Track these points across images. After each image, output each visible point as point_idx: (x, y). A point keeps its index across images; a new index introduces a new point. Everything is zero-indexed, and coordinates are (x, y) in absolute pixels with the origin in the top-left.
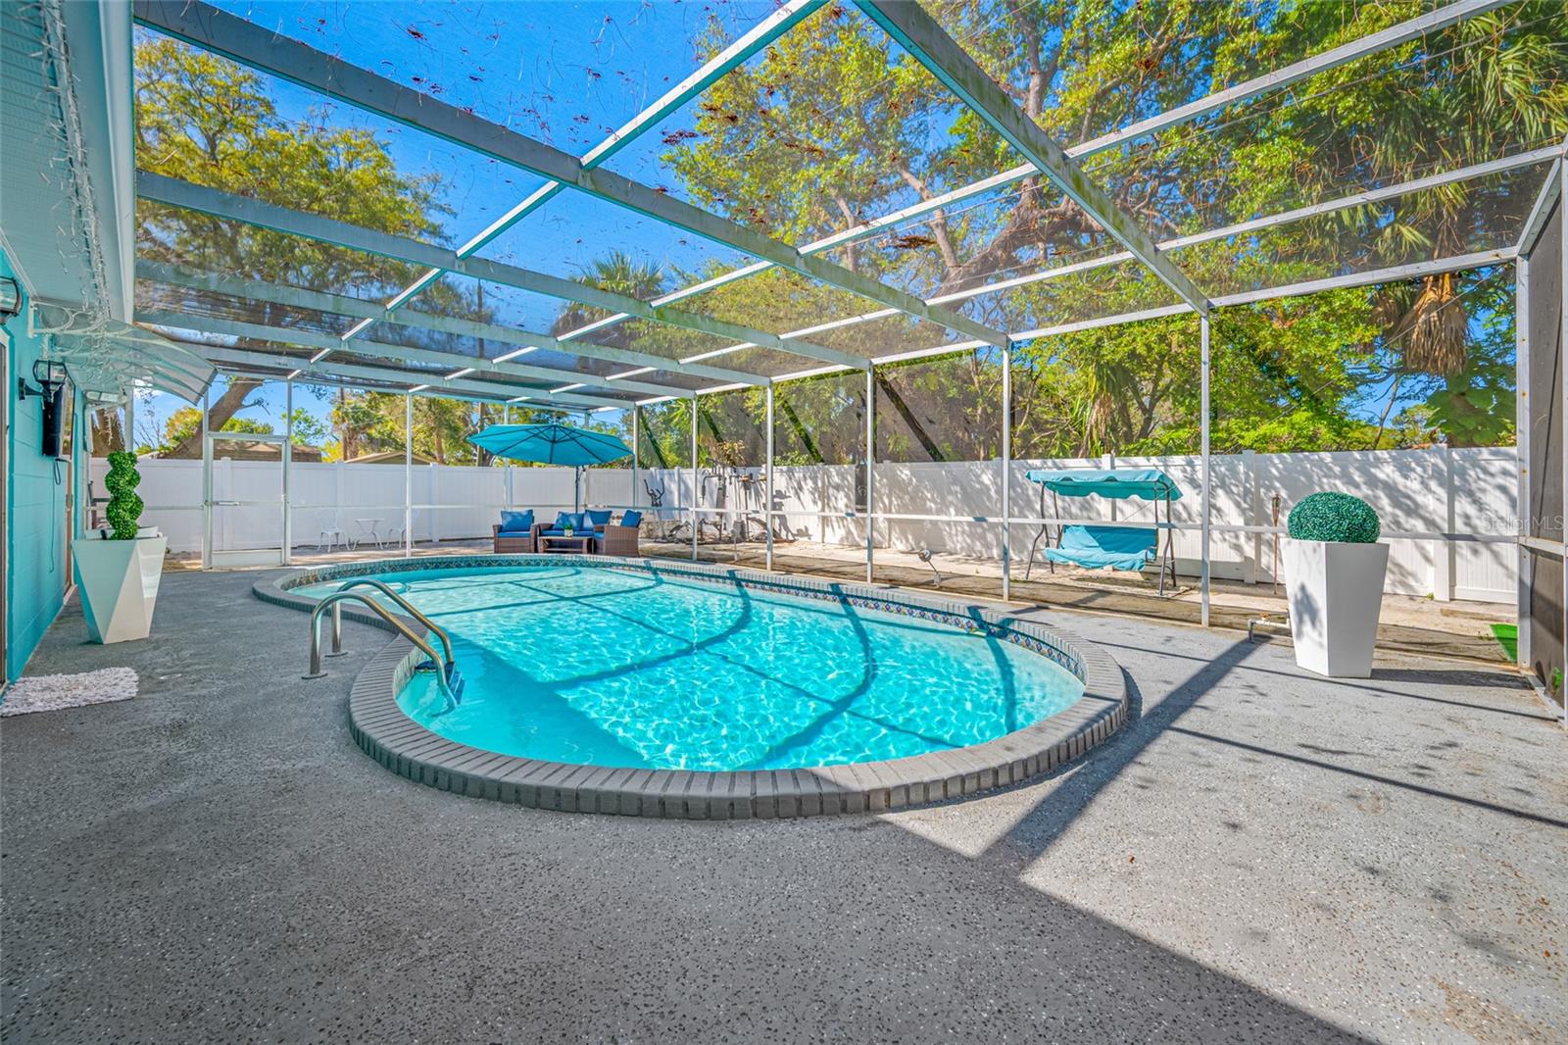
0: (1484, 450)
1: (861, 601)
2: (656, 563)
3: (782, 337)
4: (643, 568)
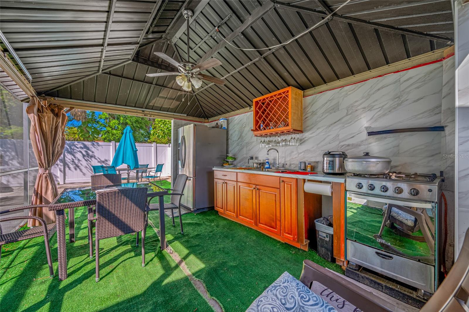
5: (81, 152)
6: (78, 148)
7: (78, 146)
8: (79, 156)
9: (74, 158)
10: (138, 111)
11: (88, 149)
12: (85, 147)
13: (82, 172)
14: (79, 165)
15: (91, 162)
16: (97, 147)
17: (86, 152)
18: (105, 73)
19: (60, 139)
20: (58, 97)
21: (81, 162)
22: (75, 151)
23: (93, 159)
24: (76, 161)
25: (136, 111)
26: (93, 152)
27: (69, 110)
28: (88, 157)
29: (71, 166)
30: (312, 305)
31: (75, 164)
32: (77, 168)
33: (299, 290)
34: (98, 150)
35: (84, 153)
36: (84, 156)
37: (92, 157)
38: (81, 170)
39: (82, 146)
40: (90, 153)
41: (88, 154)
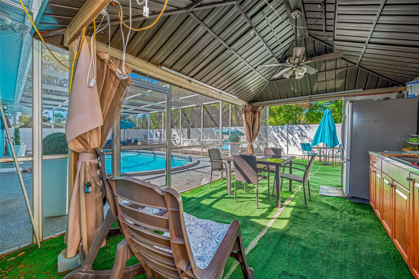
0: (295, 125)
1: (175, 157)
2: (139, 151)
3: (180, 98)
4: (137, 152)
5: (297, 133)
6: (295, 130)
7: (296, 129)
8: (296, 136)
9: (293, 138)
10: (305, 98)
11: (302, 130)
12: (300, 129)
13: (298, 148)
14: (296, 142)
15: (303, 140)
16: (309, 129)
17: (301, 133)
18: (271, 81)
19: (257, 126)
20: (257, 102)
21: (297, 140)
22: (294, 132)
23: (305, 138)
24: (294, 140)
25: (304, 99)
26: (305, 133)
27: (262, 108)
28: (302, 137)
29: (292, 143)
30: (216, 242)
31: (294, 141)
32: (295, 145)
33: (223, 233)
34: (309, 131)
35: (300, 134)
36: (299, 136)
37: (304, 137)
38: (297, 147)
39: (298, 128)
40: (304, 134)
41: (302, 135)
